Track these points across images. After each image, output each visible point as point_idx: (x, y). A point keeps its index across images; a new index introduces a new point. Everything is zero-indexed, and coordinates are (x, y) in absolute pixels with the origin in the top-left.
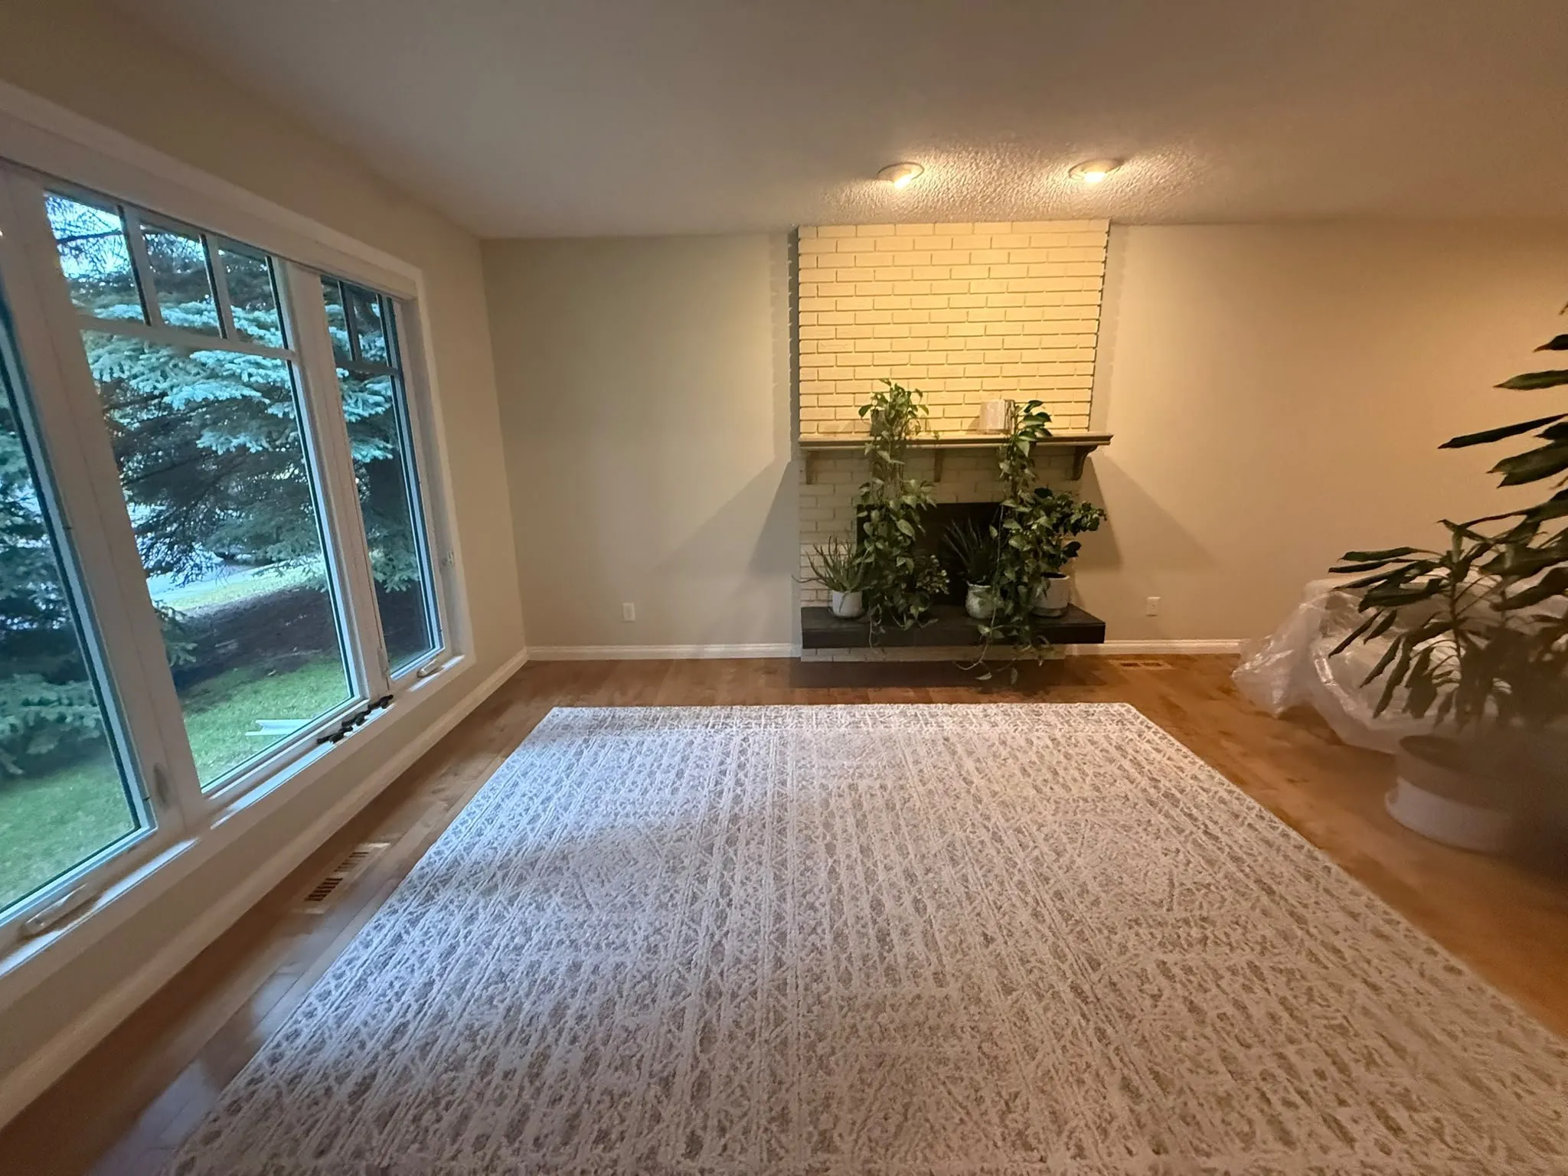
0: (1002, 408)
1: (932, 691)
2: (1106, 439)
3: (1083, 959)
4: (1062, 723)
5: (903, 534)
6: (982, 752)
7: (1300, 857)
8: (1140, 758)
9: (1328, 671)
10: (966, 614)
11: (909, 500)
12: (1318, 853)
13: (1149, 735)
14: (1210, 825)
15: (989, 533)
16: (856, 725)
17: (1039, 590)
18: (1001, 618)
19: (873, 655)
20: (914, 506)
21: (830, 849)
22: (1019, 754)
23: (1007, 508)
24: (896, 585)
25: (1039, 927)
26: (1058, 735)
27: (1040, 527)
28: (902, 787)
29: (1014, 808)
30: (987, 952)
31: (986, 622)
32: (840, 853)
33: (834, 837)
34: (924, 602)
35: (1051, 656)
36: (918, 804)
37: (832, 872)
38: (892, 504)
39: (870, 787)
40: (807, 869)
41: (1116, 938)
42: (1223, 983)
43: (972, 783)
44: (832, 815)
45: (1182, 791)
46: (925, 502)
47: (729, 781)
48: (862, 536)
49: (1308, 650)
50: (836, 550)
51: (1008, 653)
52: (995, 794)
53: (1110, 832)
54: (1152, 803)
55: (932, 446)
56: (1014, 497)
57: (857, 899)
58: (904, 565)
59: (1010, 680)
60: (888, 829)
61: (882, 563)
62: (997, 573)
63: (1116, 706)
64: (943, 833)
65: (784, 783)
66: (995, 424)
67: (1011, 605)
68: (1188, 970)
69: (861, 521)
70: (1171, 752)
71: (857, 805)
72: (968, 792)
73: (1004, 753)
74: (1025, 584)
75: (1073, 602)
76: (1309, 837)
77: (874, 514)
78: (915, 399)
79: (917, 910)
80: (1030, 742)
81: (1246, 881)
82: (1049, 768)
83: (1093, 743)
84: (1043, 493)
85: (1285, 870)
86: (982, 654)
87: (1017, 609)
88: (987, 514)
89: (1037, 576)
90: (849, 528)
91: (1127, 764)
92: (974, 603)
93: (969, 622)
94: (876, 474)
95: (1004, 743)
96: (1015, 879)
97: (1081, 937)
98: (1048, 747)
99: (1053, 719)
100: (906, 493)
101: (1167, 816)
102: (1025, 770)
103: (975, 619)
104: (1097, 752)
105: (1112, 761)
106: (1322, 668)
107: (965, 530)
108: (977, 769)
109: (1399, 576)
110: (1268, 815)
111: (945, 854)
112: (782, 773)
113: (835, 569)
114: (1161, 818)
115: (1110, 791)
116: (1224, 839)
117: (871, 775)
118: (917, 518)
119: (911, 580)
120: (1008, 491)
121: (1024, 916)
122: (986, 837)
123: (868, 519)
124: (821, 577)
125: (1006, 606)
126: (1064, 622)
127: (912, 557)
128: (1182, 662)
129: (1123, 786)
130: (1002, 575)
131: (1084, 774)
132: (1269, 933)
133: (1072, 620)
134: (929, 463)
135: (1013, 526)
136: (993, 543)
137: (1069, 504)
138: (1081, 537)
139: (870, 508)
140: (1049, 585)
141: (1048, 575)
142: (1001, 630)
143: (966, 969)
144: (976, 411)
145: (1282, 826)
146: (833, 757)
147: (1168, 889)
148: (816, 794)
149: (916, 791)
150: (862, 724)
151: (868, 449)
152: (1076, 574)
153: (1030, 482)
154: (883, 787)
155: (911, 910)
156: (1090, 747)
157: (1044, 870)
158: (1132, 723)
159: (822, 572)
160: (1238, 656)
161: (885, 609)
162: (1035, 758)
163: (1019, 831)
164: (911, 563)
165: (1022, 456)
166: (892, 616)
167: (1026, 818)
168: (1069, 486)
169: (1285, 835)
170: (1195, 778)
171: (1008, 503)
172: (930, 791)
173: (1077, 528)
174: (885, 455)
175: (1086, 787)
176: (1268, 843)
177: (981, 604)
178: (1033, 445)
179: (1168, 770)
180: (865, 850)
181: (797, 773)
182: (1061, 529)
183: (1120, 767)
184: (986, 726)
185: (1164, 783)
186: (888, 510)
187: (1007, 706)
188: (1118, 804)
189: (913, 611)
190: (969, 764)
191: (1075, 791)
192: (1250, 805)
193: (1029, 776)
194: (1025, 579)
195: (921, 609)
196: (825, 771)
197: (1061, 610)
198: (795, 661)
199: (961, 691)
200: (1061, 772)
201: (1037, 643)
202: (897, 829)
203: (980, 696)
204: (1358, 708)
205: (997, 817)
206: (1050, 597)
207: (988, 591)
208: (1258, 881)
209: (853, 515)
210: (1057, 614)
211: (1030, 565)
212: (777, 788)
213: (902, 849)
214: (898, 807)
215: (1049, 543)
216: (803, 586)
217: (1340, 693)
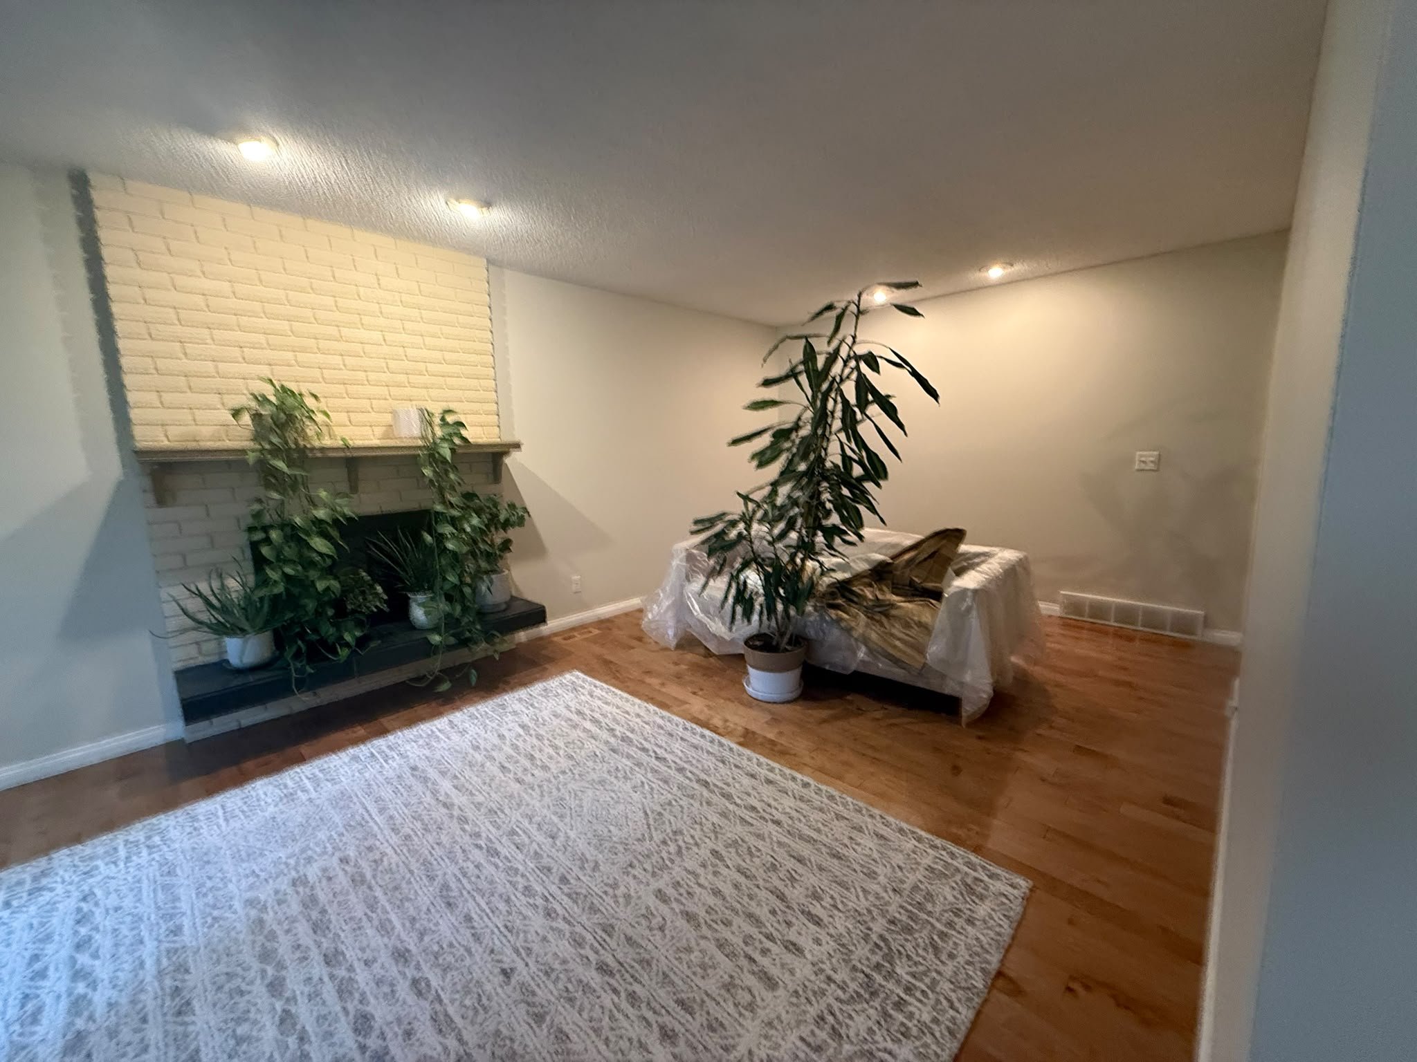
0: (415, 416)
1: (385, 721)
2: (517, 446)
3: (600, 932)
4: (528, 708)
5: (320, 554)
6: (456, 766)
7: (715, 749)
8: (597, 715)
9: (696, 607)
10: (412, 627)
11: (321, 513)
12: (723, 740)
13: (598, 692)
14: (658, 751)
15: (424, 541)
16: (291, 797)
17: (484, 588)
18: (450, 623)
19: (301, 702)
20: (329, 521)
21: (276, 987)
22: (494, 754)
23: (437, 513)
24: (319, 613)
25: (554, 924)
26: (526, 720)
27: (473, 528)
28: (370, 849)
29: (503, 812)
30: (509, 989)
31: (436, 629)
32: (294, 983)
33: (281, 966)
34: (360, 624)
35: (505, 647)
36: (395, 859)
37: (286, 1020)
38: (298, 520)
39: (325, 870)
40: (240, 1041)
41: (619, 892)
42: (702, 881)
43: (453, 805)
44: (272, 936)
45: (633, 731)
46: (344, 516)
47: (57, 982)
48: (259, 562)
49: (682, 594)
50: (223, 585)
51: (463, 655)
52: (478, 806)
53: (590, 793)
54: (614, 751)
55: (342, 454)
56: (444, 501)
57: (331, 1035)
58: (328, 589)
59: (469, 681)
60: (359, 910)
61: (296, 591)
62: (439, 579)
63: (568, 676)
64: (431, 879)
65: (177, 931)
66: (410, 432)
67: (458, 608)
68: (677, 885)
69: (254, 546)
70: (617, 701)
71: (310, 902)
72: (451, 816)
73: (479, 758)
74: (469, 585)
75: (514, 594)
76: (715, 730)
77: (274, 535)
78: (310, 402)
79: (420, 994)
80: (501, 737)
81: (691, 784)
82: (526, 756)
83: (556, 716)
84: (469, 496)
85: (709, 762)
86: (436, 664)
87: (465, 609)
88: (419, 521)
89: (478, 574)
90: (240, 558)
91: (588, 725)
92: (418, 614)
93: (417, 636)
94: (268, 486)
95: (477, 748)
96: (520, 887)
97: (593, 909)
98: (520, 736)
99: (518, 707)
100: (315, 506)
101: (629, 757)
102: (503, 767)
103: (423, 630)
104: (563, 723)
105: (575, 726)
106: (693, 606)
107: (396, 540)
108: (456, 787)
109: (723, 533)
110: (689, 725)
111: (440, 903)
112: (172, 916)
113: (224, 610)
114: (624, 760)
115: (580, 755)
116: (669, 757)
117: (325, 853)
118: (335, 533)
119: (339, 605)
120: (436, 496)
121: (538, 922)
122: (478, 856)
123: (268, 541)
124: (201, 623)
125: (454, 609)
126: (510, 613)
127: (336, 578)
128: (605, 624)
129: (591, 745)
130: (444, 579)
131: (556, 748)
132: (715, 819)
133: (517, 609)
134: (342, 473)
135: (447, 529)
136: (429, 550)
137: (496, 505)
138: (512, 533)
139: (265, 529)
140: (491, 582)
141: (487, 572)
142: (453, 635)
143: (491, 1027)
144: (388, 418)
145: (699, 729)
146: (262, 855)
147: (645, 822)
148: (238, 916)
149: (387, 842)
150: (299, 793)
151: (251, 458)
152: (512, 568)
153: (457, 488)
154: (344, 860)
155: (411, 999)
156: (556, 722)
157: (546, 861)
158: (583, 687)
159: (204, 617)
160: (641, 611)
161: (310, 645)
162: (511, 752)
163: (513, 833)
164: (335, 584)
165: (444, 461)
166: (318, 651)
167: (516, 815)
168: (492, 489)
169: (703, 736)
170: (638, 716)
171: (439, 508)
172: (408, 837)
173: (506, 525)
174: (281, 465)
175: (561, 760)
176: (696, 747)
177: (427, 613)
178: (453, 451)
179: (618, 717)
180: (330, 959)
181: (199, 904)
182: (493, 529)
183: (585, 730)
184: (455, 737)
185: (619, 730)
186: (294, 527)
187: (472, 709)
188: (590, 764)
189: (348, 637)
190: (446, 785)
191: (553, 766)
192: (677, 723)
193: (510, 771)
194: (468, 580)
195: (358, 634)
196: (251, 880)
197: (506, 603)
198: (172, 747)
199: (421, 709)
200: (537, 755)
201: (489, 638)
202: (372, 905)
203: (442, 709)
204: (718, 627)
205: (486, 828)
206: (493, 593)
207: (432, 599)
208: (698, 781)
209: (243, 539)
210: (504, 607)
211: (470, 566)
212: (165, 945)
213: (384, 928)
214: (369, 876)
215: (484, 541)
216: (172, 642)
217: (706, 620)
